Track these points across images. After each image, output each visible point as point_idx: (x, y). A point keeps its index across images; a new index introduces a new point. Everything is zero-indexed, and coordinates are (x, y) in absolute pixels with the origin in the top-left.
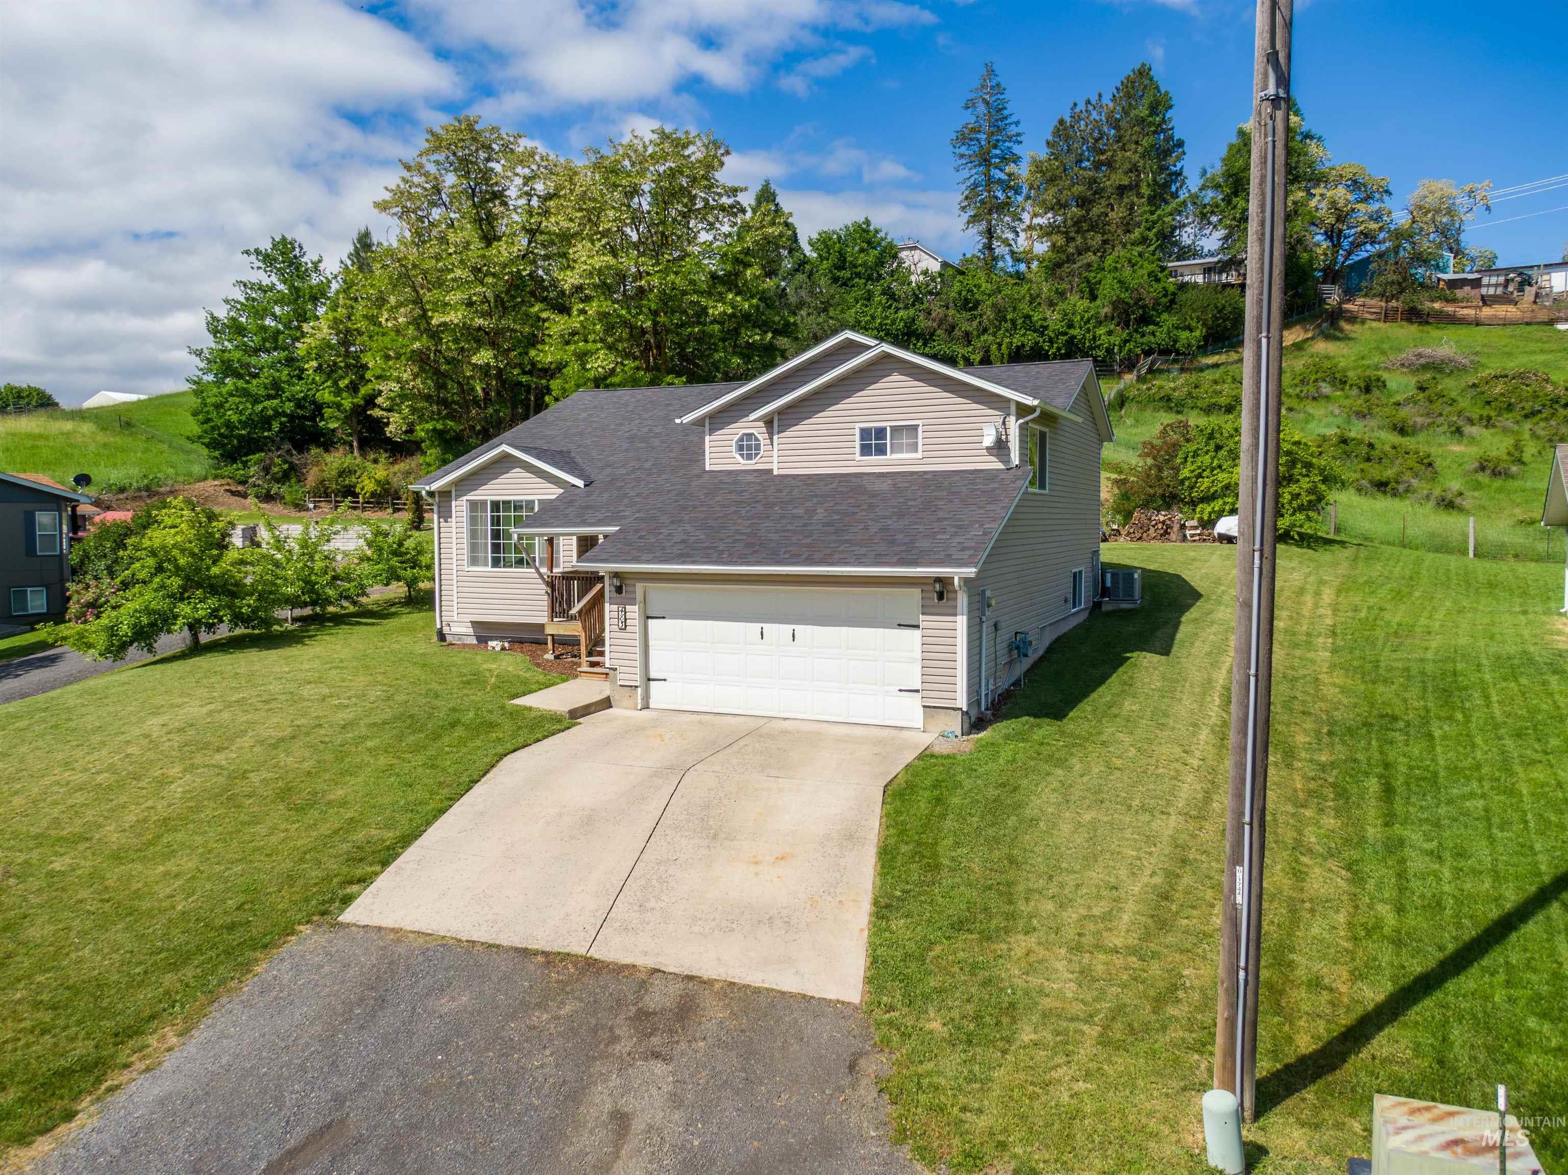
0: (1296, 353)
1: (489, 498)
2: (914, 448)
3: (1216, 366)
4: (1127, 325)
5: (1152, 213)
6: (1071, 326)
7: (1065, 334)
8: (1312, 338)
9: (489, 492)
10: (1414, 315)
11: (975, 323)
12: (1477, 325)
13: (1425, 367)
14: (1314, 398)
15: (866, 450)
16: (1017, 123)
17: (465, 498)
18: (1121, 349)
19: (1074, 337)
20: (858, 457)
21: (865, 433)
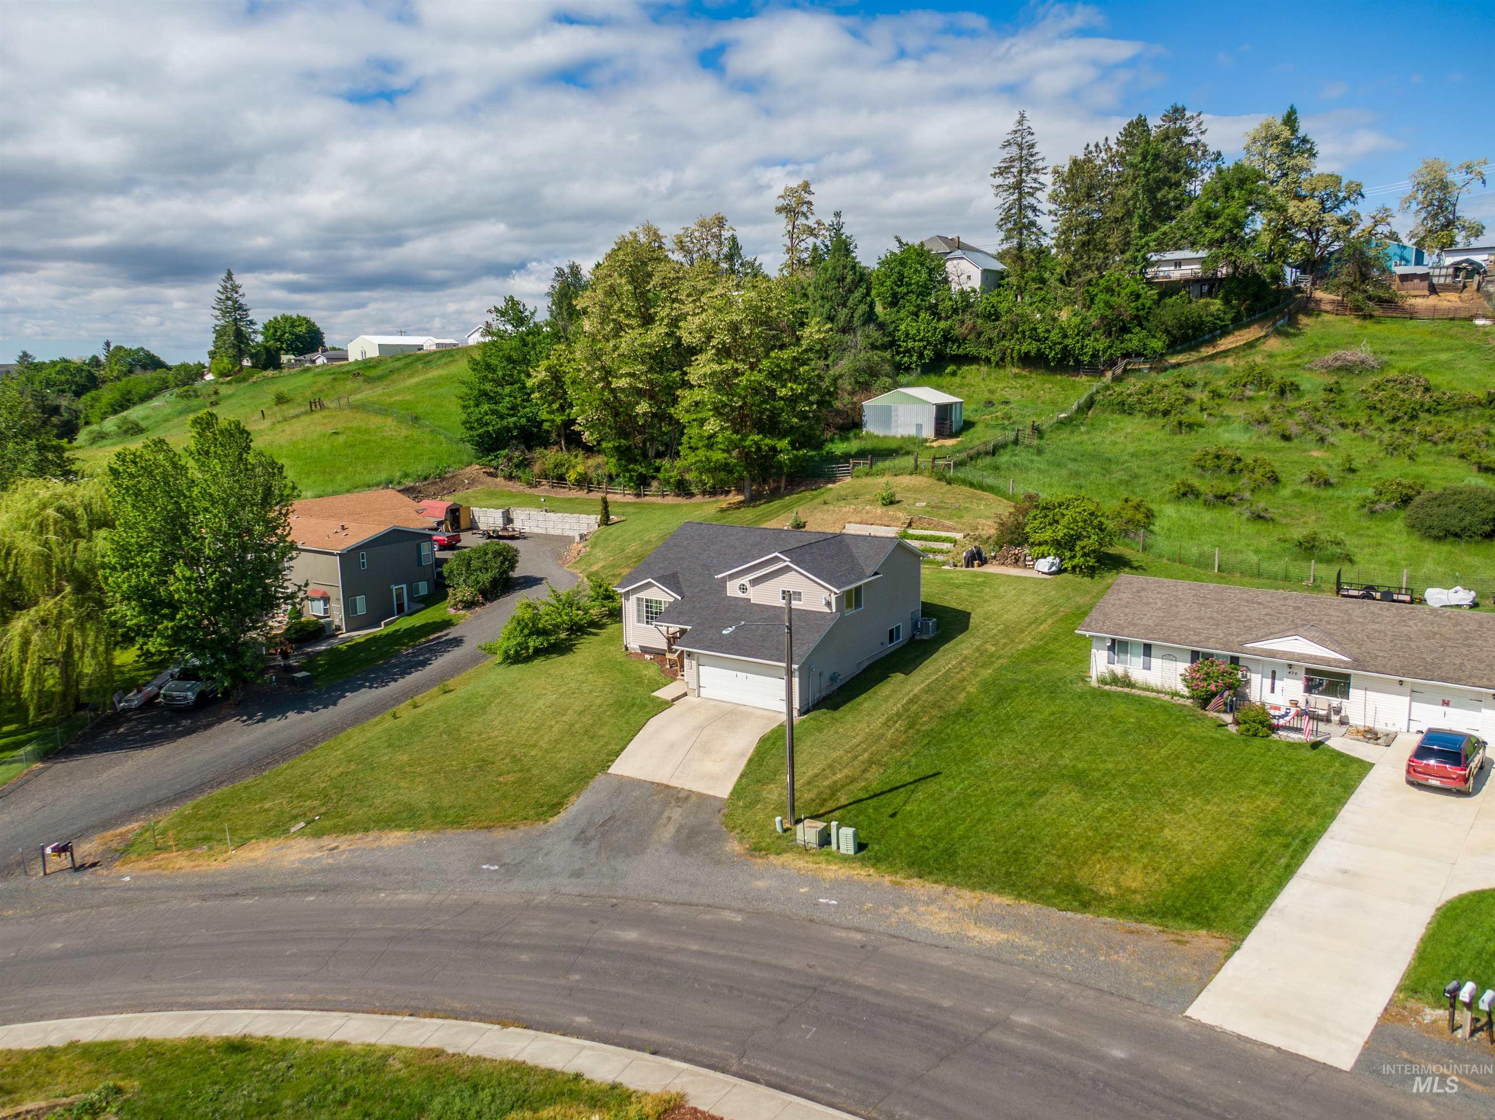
0: (1248, 351)
1: (645, 598)
2: (801, 600)
3: (1179, 365)
4: (1110, 335)
5: (1141, 238)
6: (1065, 336)
7: (1061, 343)
8: (1265, 336)
9: (645, 595)
11: (996, 331)
12: (1412, 319)
13: (1340, 369)
14: (1240, 400)
16: (1043, 159)
17: (635, 596)
18: (1104, 352)
19: (1066, 346)
20: (782, 600)
21: (784, 592)
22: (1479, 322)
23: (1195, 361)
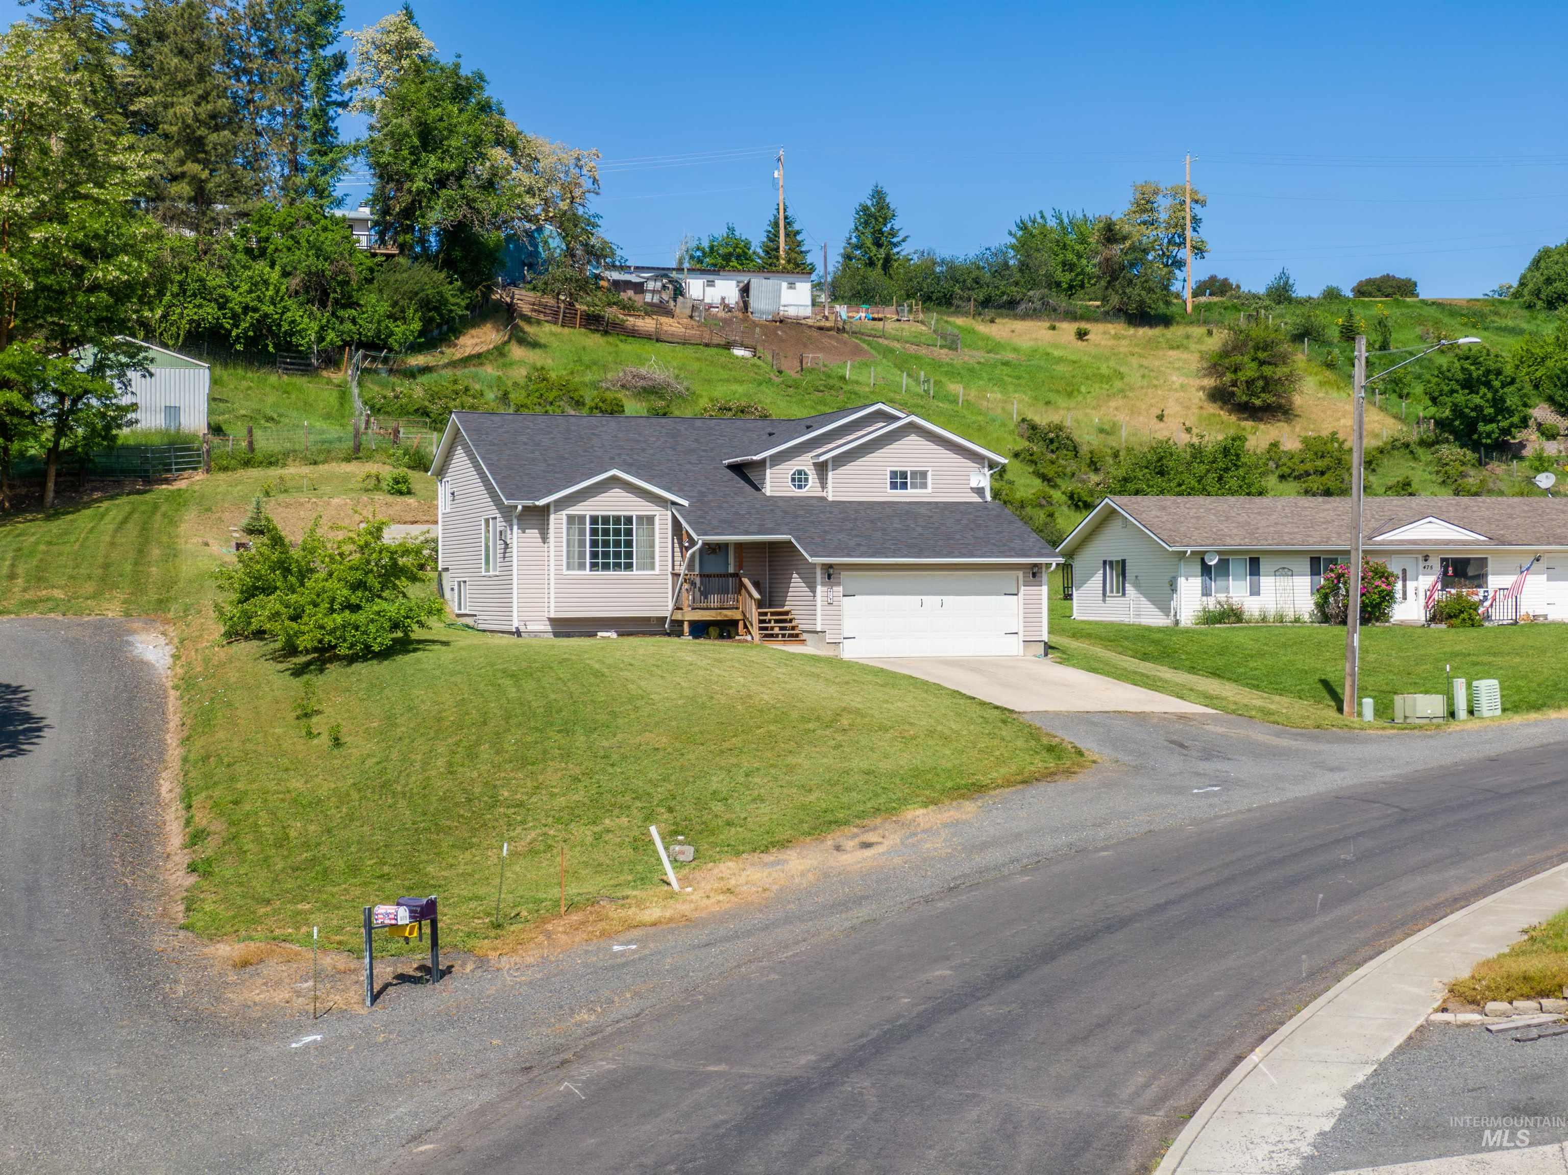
1: (588, 514)
2: (924, 486)
4: (324, 306)
5: (322, 154)
8: (507, 341)
9: (587, 509)
10: (593, 322)
12: (658, 340)
13: (647, 391)
15: (894, 486)
17: (564, 512)
20: (888, 490)
21: (894, 474)
22: (739, 352)
23: (446, 366)
